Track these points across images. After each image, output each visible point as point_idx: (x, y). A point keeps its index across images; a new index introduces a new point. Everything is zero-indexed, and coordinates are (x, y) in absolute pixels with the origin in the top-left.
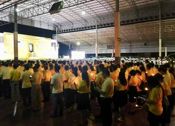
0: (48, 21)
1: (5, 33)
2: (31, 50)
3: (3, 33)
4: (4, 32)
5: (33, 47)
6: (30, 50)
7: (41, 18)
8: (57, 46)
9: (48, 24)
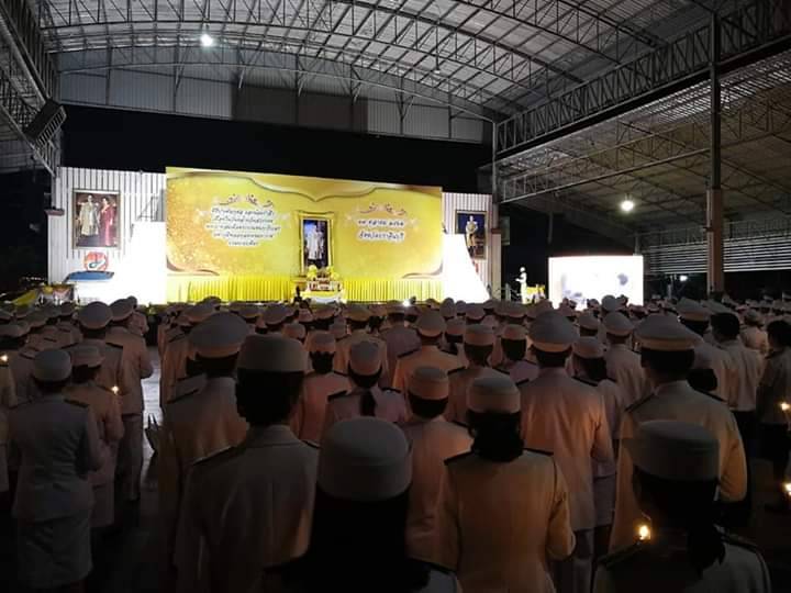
0: (450, 94)
1: (172, 171)
2: (317, 254)
3: (164, 172)
4: (167, 168)
5: (325, 237)
6: (306, 255)
7: (406, 82)
8: (493, 231)
9: (450, 113)
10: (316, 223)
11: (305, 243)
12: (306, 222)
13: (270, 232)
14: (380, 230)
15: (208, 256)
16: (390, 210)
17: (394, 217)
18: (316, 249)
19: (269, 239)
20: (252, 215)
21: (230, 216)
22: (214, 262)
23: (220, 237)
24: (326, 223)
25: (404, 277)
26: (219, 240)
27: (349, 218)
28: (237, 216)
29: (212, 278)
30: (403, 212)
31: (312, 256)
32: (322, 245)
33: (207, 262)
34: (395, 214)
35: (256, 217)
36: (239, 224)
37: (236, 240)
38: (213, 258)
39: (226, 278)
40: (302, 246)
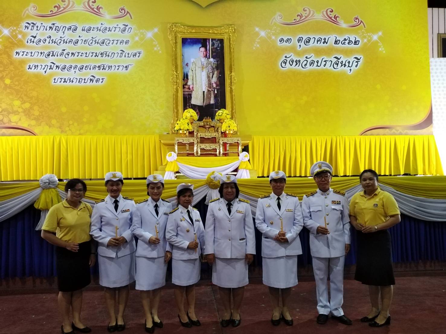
2: (205, 95)
6: (187, 97)
10: (203, 42)
11: (186, 77)
12: (185, 42)
13: (125, 61)
14: (318, 52)
15: (17, 103)
16: (334, 20)
17: (341, 31)
18: (205, 88)
19: (122, 71)
20: (92, 34)
21: (56, 36)
22: (28, 113)
23: (40, 70)
24: (221, 41)
25: (364, 133)
26: (37, 76)
27: (263, 34)
28: (68, 35)
29: (24, 140)
30: (358, 23)
31: (197, 100)
32: (214, 80)
33: (16, 113)
34: (344, 25)
35: (100, 36)
36: (70, 48)
37: (66, 74)
38: (27, 105)
39: (49, 139)
40: (180, 82)
